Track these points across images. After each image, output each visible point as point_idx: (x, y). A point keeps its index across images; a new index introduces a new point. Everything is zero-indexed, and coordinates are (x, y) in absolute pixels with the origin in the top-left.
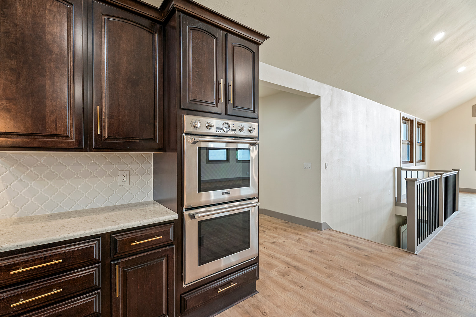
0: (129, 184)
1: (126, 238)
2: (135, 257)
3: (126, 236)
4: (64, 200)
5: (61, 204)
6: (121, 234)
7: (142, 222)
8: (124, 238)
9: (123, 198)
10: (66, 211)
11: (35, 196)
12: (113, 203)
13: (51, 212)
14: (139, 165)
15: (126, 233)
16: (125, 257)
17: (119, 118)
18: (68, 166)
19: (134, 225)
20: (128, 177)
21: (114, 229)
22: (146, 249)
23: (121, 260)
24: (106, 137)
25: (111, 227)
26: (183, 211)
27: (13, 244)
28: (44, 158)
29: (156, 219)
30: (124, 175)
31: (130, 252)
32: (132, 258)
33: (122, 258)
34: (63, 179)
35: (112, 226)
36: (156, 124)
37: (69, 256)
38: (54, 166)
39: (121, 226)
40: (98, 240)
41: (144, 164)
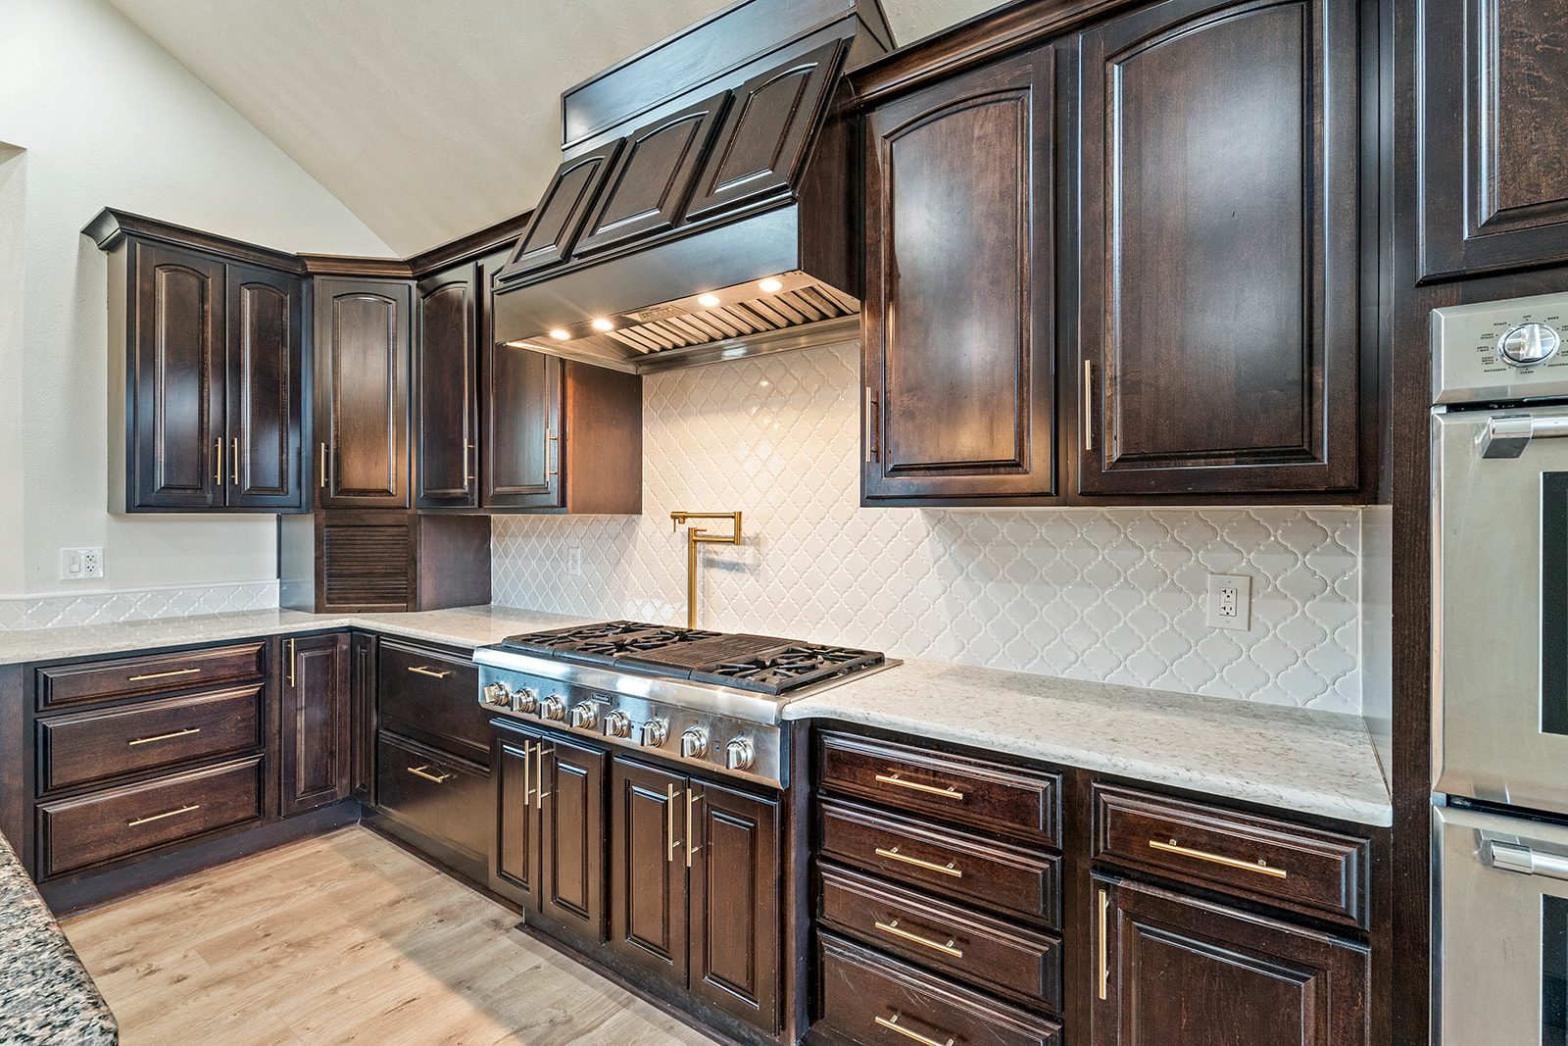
0: (1249, 629)
1: (1137, 812)
2: (1170, 896)
3: (1138, 804)
4: (1049, 643)
5: (1044, 654)
6: (1123, 791)
7: (1195, 775)
8: (1131, 811)
9: (1224, 673)
10: (1054, 675)
11: (992, 619)
12: (1186, 687)
13: (1023, 668)
14: (1292, 558)
15: (1140, 794)
16: (1138, 880)
17: (1157, 387)
18: (1061, 548)
19: (1164, 778)
20: (1244, 600)
21: (1094, 764)
22: (1215, 888)
23: (1122, 884)
24: (1116, 455)
25: (1087, 753)
26: (1431, 803)
27: (885, 715)
28: (1010, 525)
29: (1261, 786)
30: (1228, 591)
31: (1152, 871)
32: (1159, 893)
33: (1127, 877)
34: (1048, 583)
35: (1091, 753)
36: (1318, 379)
37: (981, 793)
38: (1030, 546)
39: (1119, 763)
40: (1053, 781)
41: (1316, 554)
